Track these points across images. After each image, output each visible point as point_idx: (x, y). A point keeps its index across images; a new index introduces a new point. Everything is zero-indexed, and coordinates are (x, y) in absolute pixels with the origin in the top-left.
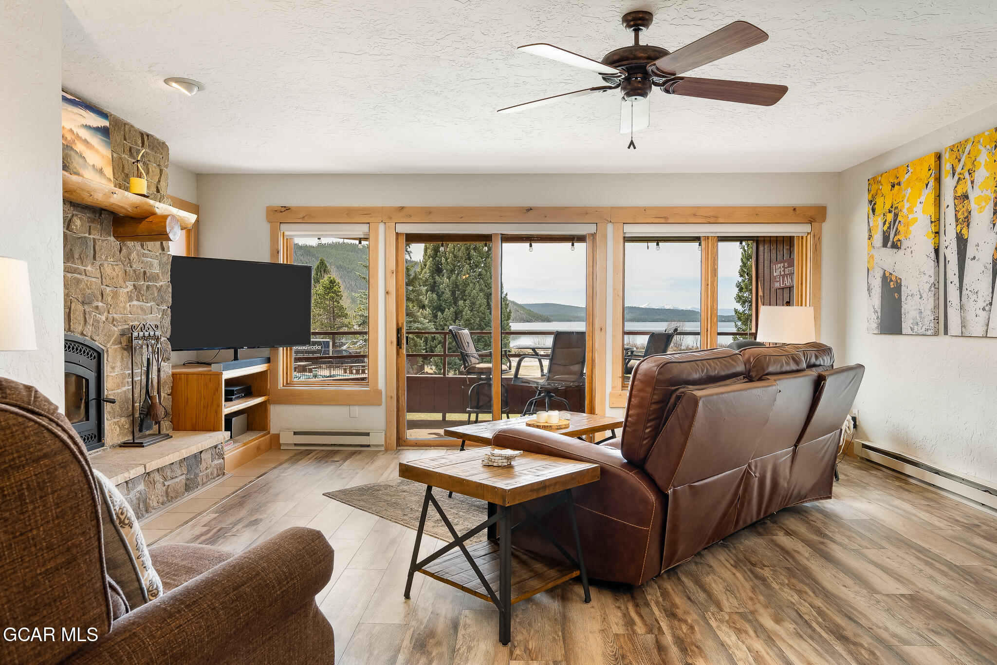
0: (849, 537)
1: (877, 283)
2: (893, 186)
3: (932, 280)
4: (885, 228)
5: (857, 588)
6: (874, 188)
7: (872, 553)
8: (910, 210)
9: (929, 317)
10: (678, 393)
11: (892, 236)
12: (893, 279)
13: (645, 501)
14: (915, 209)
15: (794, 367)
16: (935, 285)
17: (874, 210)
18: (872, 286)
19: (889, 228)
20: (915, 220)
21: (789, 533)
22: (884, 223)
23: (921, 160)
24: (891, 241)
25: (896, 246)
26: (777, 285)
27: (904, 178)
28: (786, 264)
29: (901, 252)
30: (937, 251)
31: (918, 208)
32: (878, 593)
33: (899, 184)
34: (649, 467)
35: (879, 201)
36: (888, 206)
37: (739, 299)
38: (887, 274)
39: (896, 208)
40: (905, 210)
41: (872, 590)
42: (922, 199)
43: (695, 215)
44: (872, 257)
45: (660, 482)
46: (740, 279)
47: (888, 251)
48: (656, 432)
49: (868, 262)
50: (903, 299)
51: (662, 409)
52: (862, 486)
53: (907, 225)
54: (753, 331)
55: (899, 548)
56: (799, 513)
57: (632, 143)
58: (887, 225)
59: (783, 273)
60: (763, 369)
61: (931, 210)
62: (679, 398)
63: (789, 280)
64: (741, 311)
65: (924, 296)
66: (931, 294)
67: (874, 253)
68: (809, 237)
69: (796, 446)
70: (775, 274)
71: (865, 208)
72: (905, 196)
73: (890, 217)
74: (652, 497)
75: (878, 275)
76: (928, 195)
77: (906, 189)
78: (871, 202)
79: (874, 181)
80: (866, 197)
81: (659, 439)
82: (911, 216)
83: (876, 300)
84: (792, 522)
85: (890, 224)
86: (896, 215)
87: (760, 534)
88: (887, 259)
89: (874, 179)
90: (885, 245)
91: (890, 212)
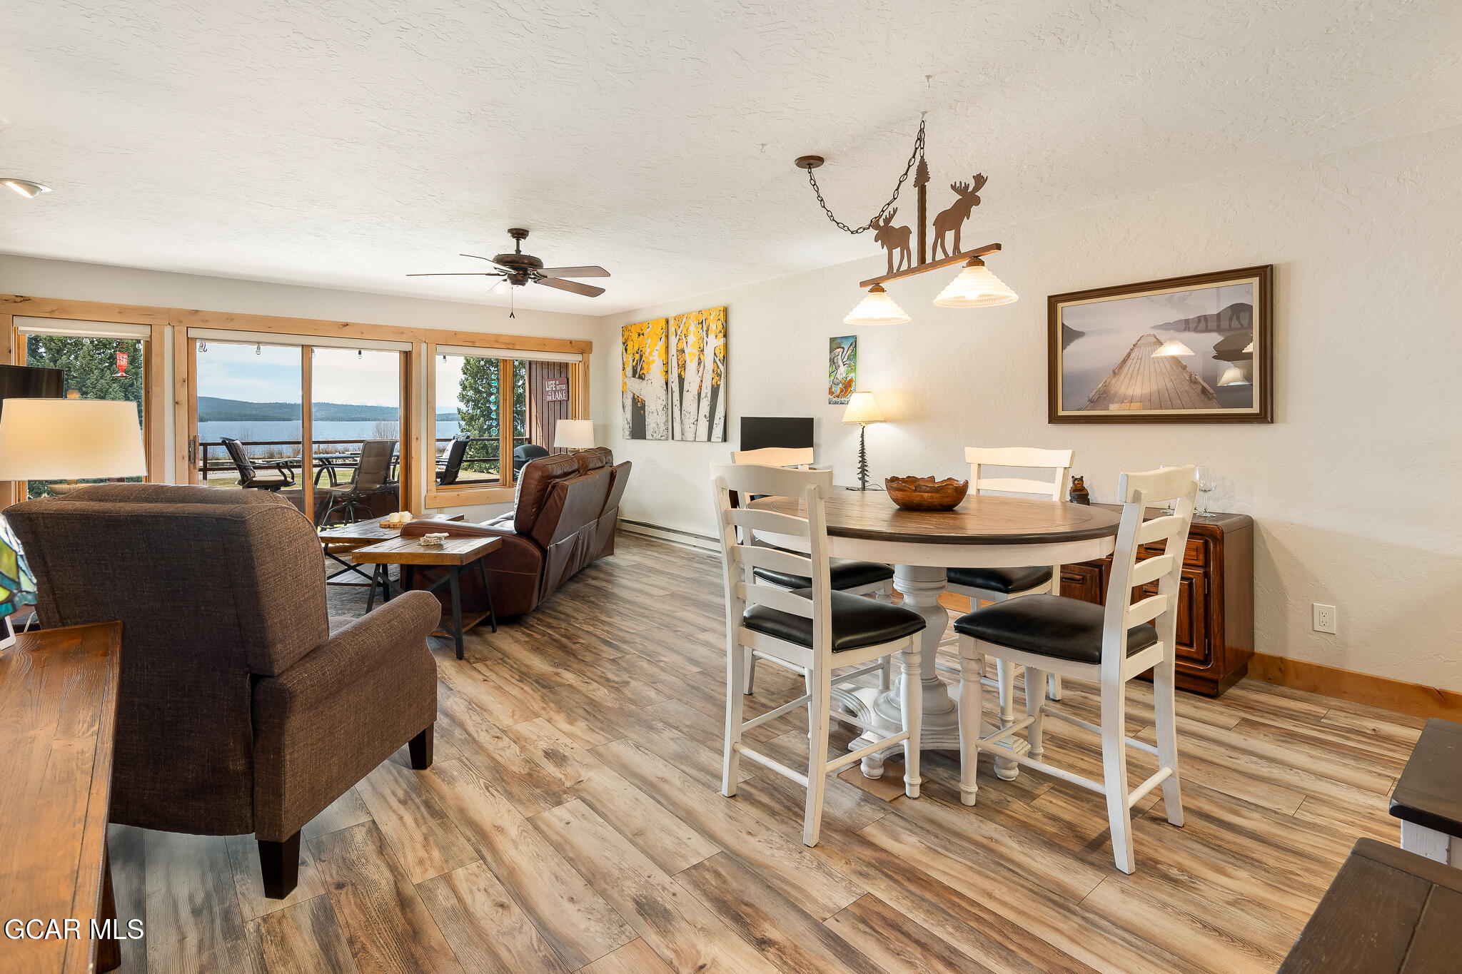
0: (630, 575)
1: (629, 403)
2: (639, 335)
3: (664, 403)
4: (634, 364)
5: (643, 596)
6: (626, 333)
7: (645, 580)
8: (650, 354)
9: (662, 427)
10: (552, 483)
11: (639, 370)
12: (640, 400)
13: (533, 556)
14: (653, 354)
15: (600, 465)
16: (666, 407)
17: (626, 350)
18: (625, 405)
19: (637, 364)
20: (654, 361)
21: (594, 578)
22: (634, 360)
23: (657, 320)
24: (638, 373)
25: (641, 378)
26: (549, 398)
27: (646, 331)
28: (557, 382)
29: (645, 382)
30: (667, 384)
31: (655, 353)
32: (655, 596)
33: (643, 334)
34: (534, 534)
35: (630, 344)
36: (636, 349)
37: (463, 397)
38: (636, 397)
39: (641, 351)
40: (647, 354)
41: (652, 596)
42: (658, 348)
43: (497, 341)
44: (625, 383)
45: (541, 543)
46: (463, 377)
47: (636, 380)
48: (540, 510)
49: (623, 387)
50: (646, 415)
51: (543, 496)
52: (627, 547)
53: (649, 364)
54: (528, 436)
55: (657, 575)
56: (597, 567)
57: (512, 314)
58: (635, 361)
59: (554, 389)
60: (587, 466)
61: (664, 357)
62: (554, 487)
63: (560, 395)
64: (464, 411)
65: (660, 413)
66: (664, 412)
67: (627, 381)
68: (580, 364)
69: (599, 518)
70: (547, 389)
71: (620, 347)
72: (646, 344)
73: (637, 357)
74: (537, 553)
75: (630, 397)
76: (661, 345)
77: (648, 339)
78: (624, 343)
79: (625, 329)
80: (620, 340)
81: (542, 515)
82: (651, 358)
83: (629, 415)
84: (593, 573)
85: (637, 361)
86: (641, 356)
87: (578, 582)
88: (635, 385)
89: (626, 327)
90: (634, 376)
91: (637, 353)
